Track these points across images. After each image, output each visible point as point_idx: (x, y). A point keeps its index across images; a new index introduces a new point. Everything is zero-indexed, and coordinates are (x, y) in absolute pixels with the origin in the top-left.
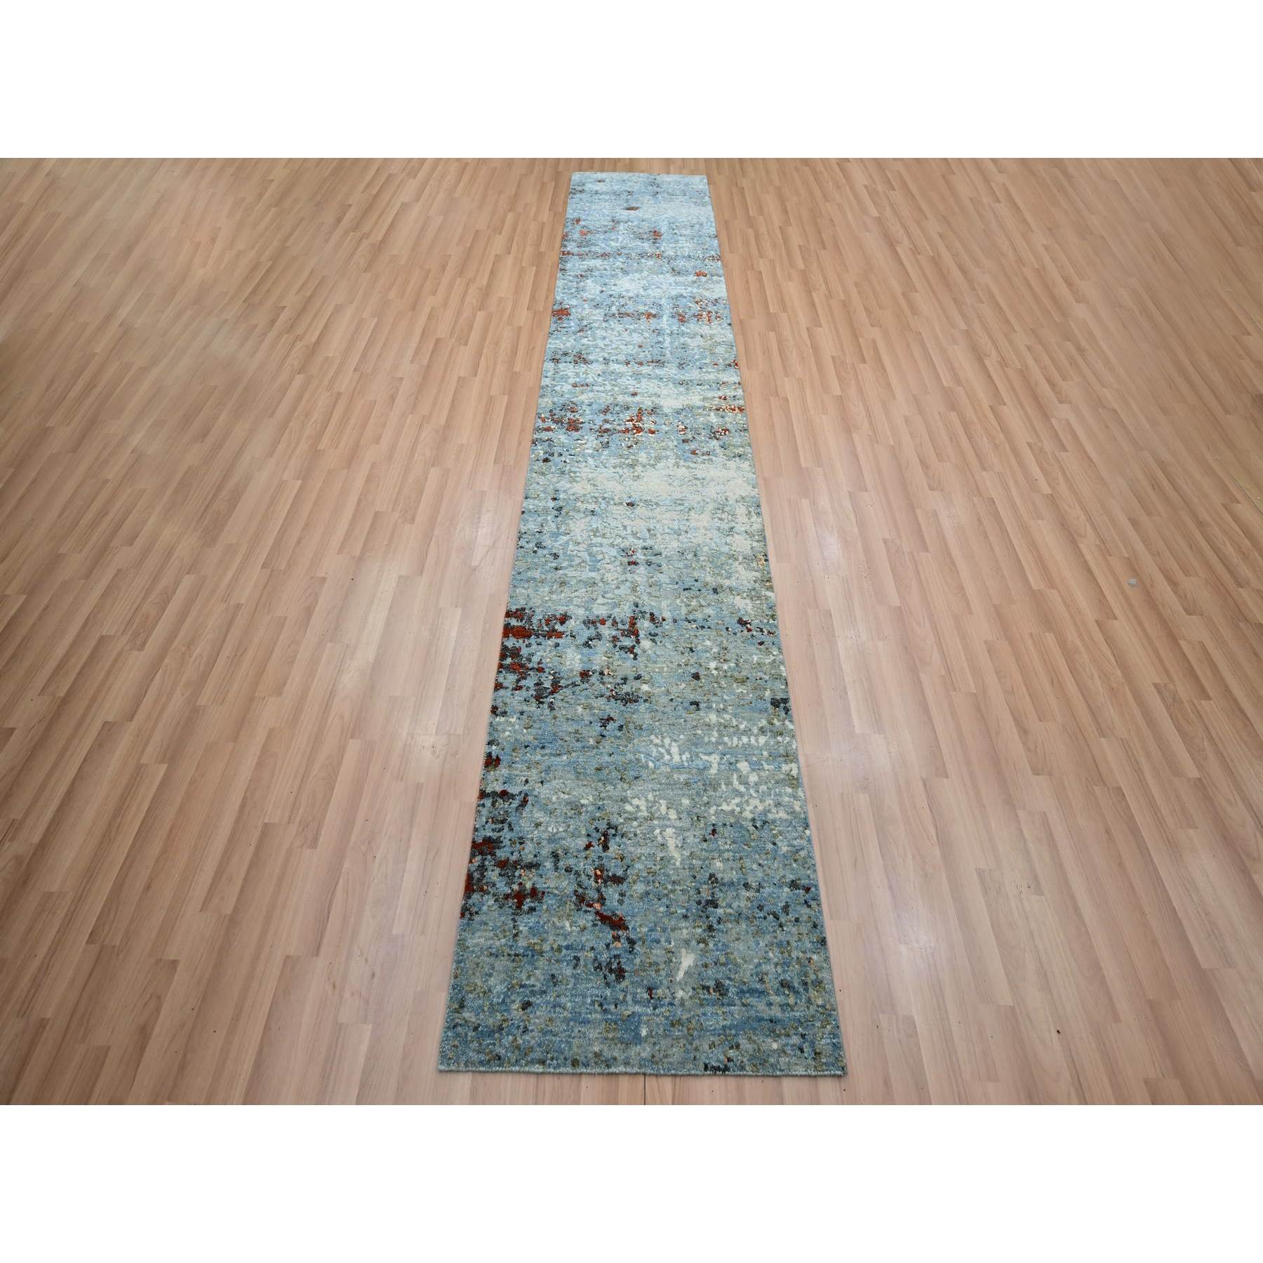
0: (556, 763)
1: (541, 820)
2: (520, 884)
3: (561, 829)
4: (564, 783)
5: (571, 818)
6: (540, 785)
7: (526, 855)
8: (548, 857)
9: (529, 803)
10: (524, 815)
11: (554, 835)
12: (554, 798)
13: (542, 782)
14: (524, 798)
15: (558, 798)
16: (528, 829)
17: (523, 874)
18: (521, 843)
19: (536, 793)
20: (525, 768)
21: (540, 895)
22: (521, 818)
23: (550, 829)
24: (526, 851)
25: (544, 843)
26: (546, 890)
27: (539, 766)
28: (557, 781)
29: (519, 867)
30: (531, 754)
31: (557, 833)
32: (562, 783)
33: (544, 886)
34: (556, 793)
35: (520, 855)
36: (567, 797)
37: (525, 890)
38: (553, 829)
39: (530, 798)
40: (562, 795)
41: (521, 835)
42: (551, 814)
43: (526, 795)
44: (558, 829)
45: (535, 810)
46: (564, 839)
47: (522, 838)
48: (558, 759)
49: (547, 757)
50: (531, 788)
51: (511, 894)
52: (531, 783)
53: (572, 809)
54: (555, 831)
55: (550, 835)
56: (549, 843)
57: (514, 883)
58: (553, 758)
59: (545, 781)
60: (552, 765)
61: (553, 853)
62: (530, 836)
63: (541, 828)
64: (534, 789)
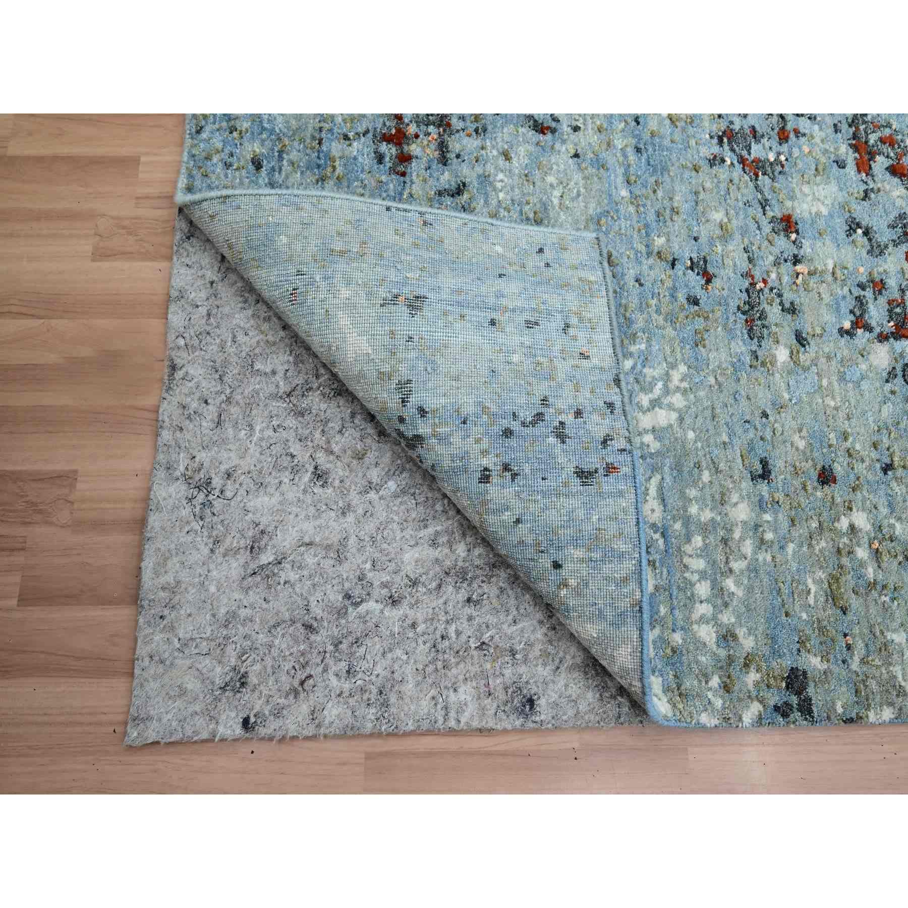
0: (612, 178)
1: (515, 161)
2: (417, 136)
3: (501, 195)
4: (578, 195)
5: (521, 212)
6: (573, 152)
7: (459, 141)
8: (457, 176)
9: (541, 137)
10: (521, 130)
11: (491, 184)
12: (550, 179)
13: (576, 155)
14: (548, 128)
15: (551, 185)
16: (499, 140)
17: (430, 138)
18: (476, 131)
19: (557, 146)
20: (598, 123)
21: (401, 168)
22: (516, 125)
23: (501, 176)
24: (466, 140)
25: (479, 169)
26: (407, 179)
27: (604, 147)
28: (582, 182)
29: (441, 130)
30: (623, 130)
31: (495, 189)
32: (578, 191)
33: (415, 174)
34: (561, 183)
35: (458, 131)
36: (556, 201)
37: (408, 144)
38: (502, 181)
39: (549, 136)
40: (557, 193)
41: (490, 128)
42: (526, 176)
43: (554, 131)
44: (501, 191)
45: (531, 148)
46: (486, 202)
47: (485, 130)
48: (620, 180)
49: (621, 159)
50: (566, 137)
51: (403, 123)
52: (574, 137)
53: (535, 213)
54: (499, 185)
55: (491, 179)
56: (479, 176)
57: (418, 126)
58: (620, 171)
59: (579, 161)
60: (608, 169)
61: (464, 185)
62: (488, 144)
63: (501, 162)
64: (564, 142)
